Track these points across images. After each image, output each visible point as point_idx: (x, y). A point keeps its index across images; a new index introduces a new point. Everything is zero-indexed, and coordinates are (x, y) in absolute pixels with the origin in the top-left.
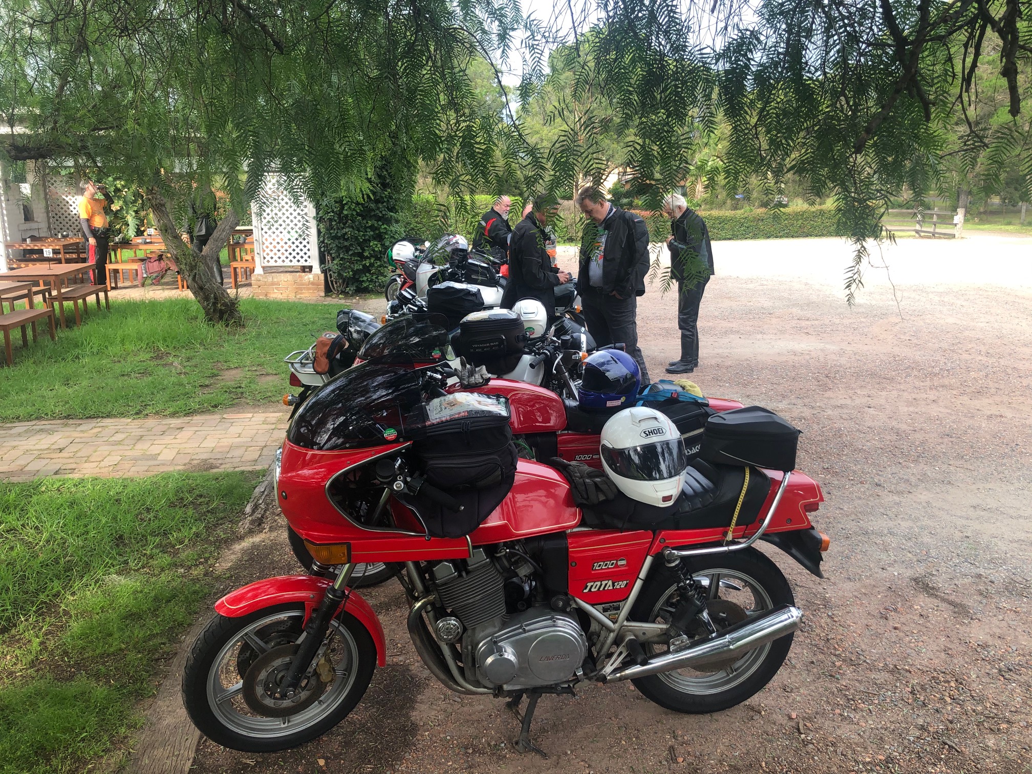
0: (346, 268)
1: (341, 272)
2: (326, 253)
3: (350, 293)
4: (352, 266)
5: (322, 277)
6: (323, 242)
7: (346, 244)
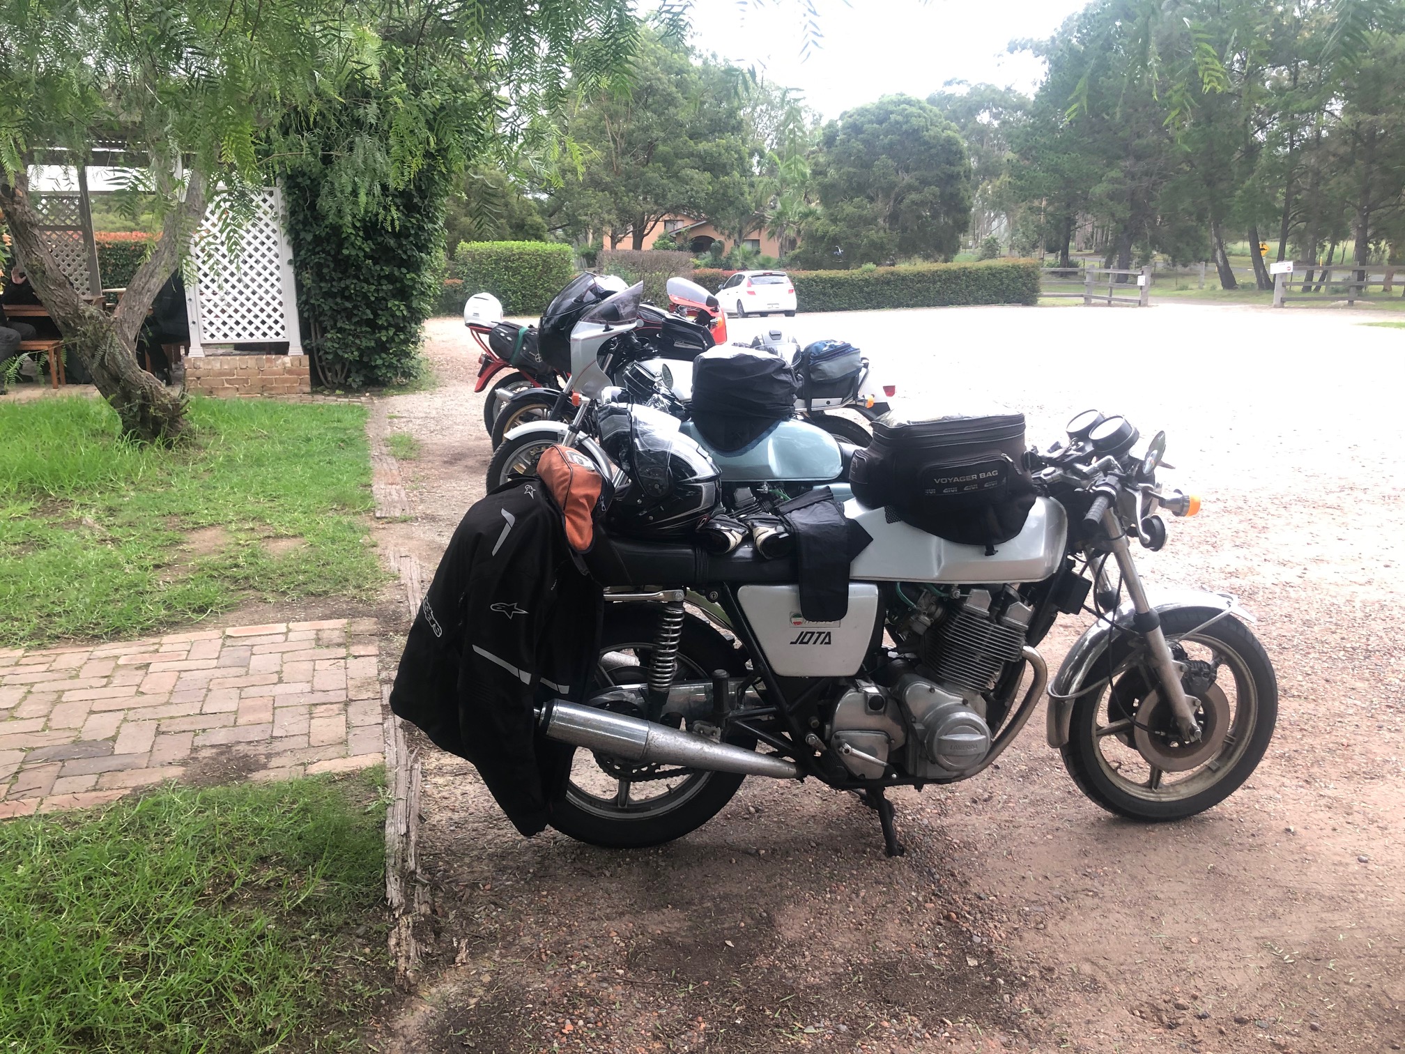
0: (347, 346)
1: (340, 353)
2: (312, 321)
3: (355, 386)
4: (358, 341)
5: (306, 361)
6: (306, 303)
7: (348, 305)
